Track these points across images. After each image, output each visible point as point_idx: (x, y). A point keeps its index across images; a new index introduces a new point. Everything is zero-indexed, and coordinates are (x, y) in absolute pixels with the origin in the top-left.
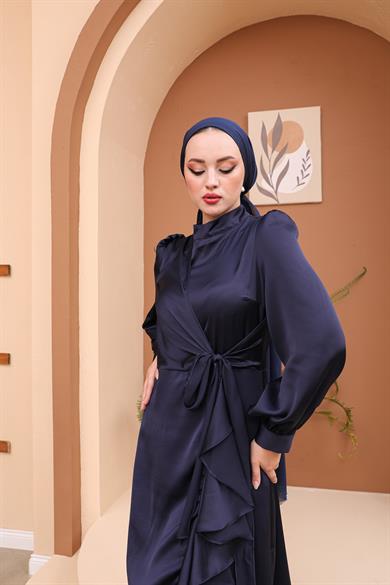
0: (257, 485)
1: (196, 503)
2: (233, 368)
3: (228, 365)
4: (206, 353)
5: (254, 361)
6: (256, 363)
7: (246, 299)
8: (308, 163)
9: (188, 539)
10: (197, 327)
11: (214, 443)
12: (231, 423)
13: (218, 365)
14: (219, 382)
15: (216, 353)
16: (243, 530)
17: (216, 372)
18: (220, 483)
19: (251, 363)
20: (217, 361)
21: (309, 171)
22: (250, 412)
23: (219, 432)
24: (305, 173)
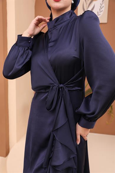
0: (78, 143)
1: (51, 151)
2: (69, 90)
3: (66, 90)
4: (55, 84)
5: (78, 87)
6: (79, 88)
7: (74, 57)
8: (103, 6)
9: (48, 167)
10: (51, 71)
11: (59, 126)
12: (67, 117)
13: (62, 89)
14: (62, 97)
15: (60, 84)
16: (72, 164)
17: (61, 93)
18: (61, 144)
19: (77, 88)
20: (61, 87)
21: (103, 9)
22: (76, 111)
23: (62, 121)
24: (101, 10)
